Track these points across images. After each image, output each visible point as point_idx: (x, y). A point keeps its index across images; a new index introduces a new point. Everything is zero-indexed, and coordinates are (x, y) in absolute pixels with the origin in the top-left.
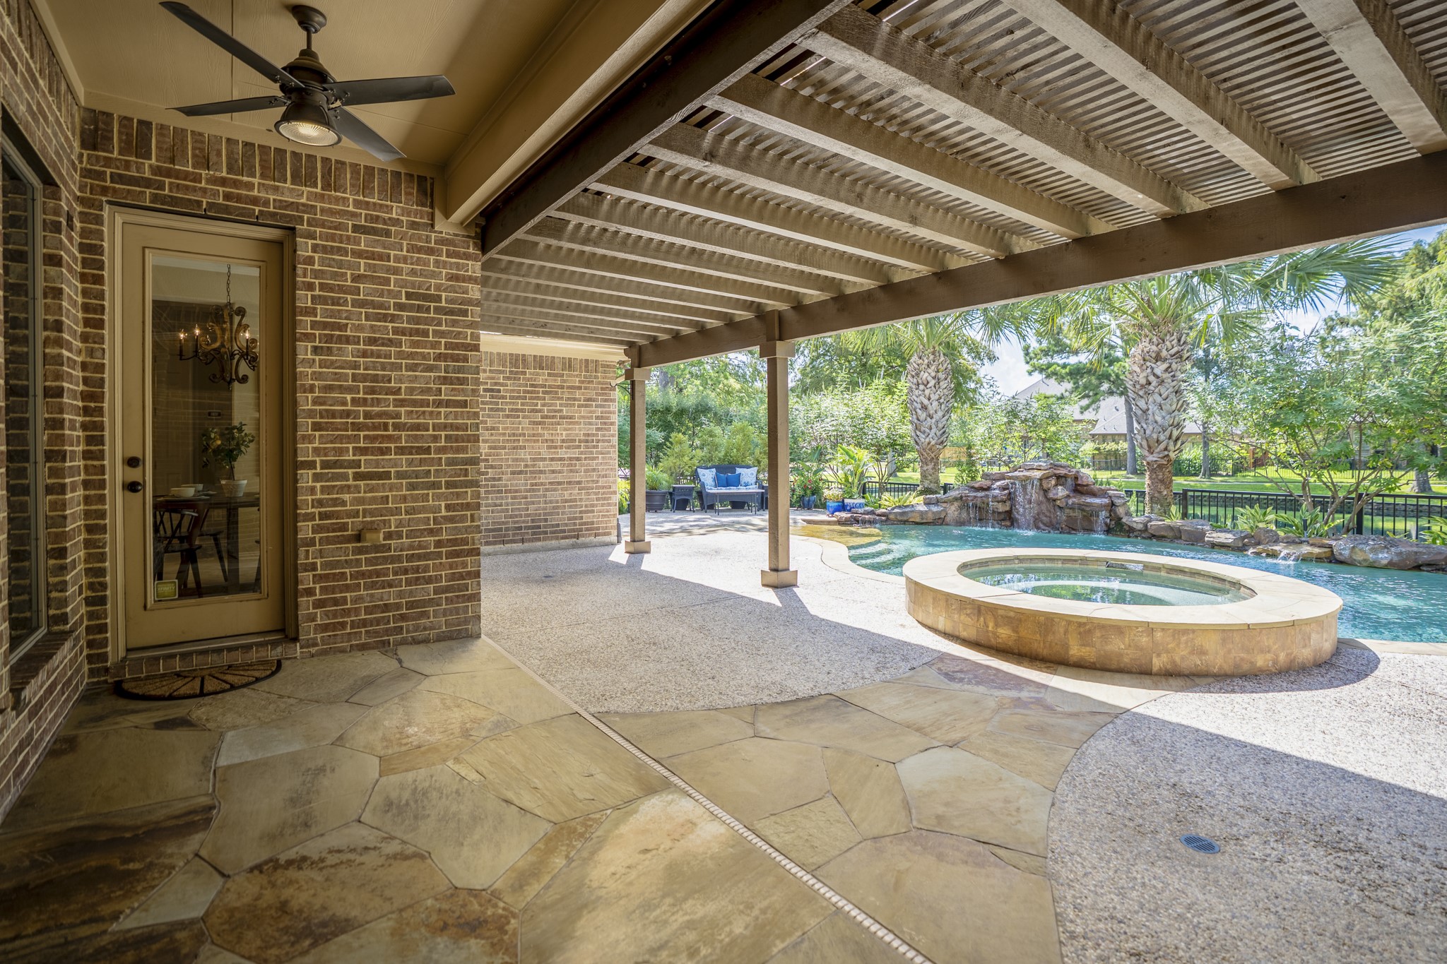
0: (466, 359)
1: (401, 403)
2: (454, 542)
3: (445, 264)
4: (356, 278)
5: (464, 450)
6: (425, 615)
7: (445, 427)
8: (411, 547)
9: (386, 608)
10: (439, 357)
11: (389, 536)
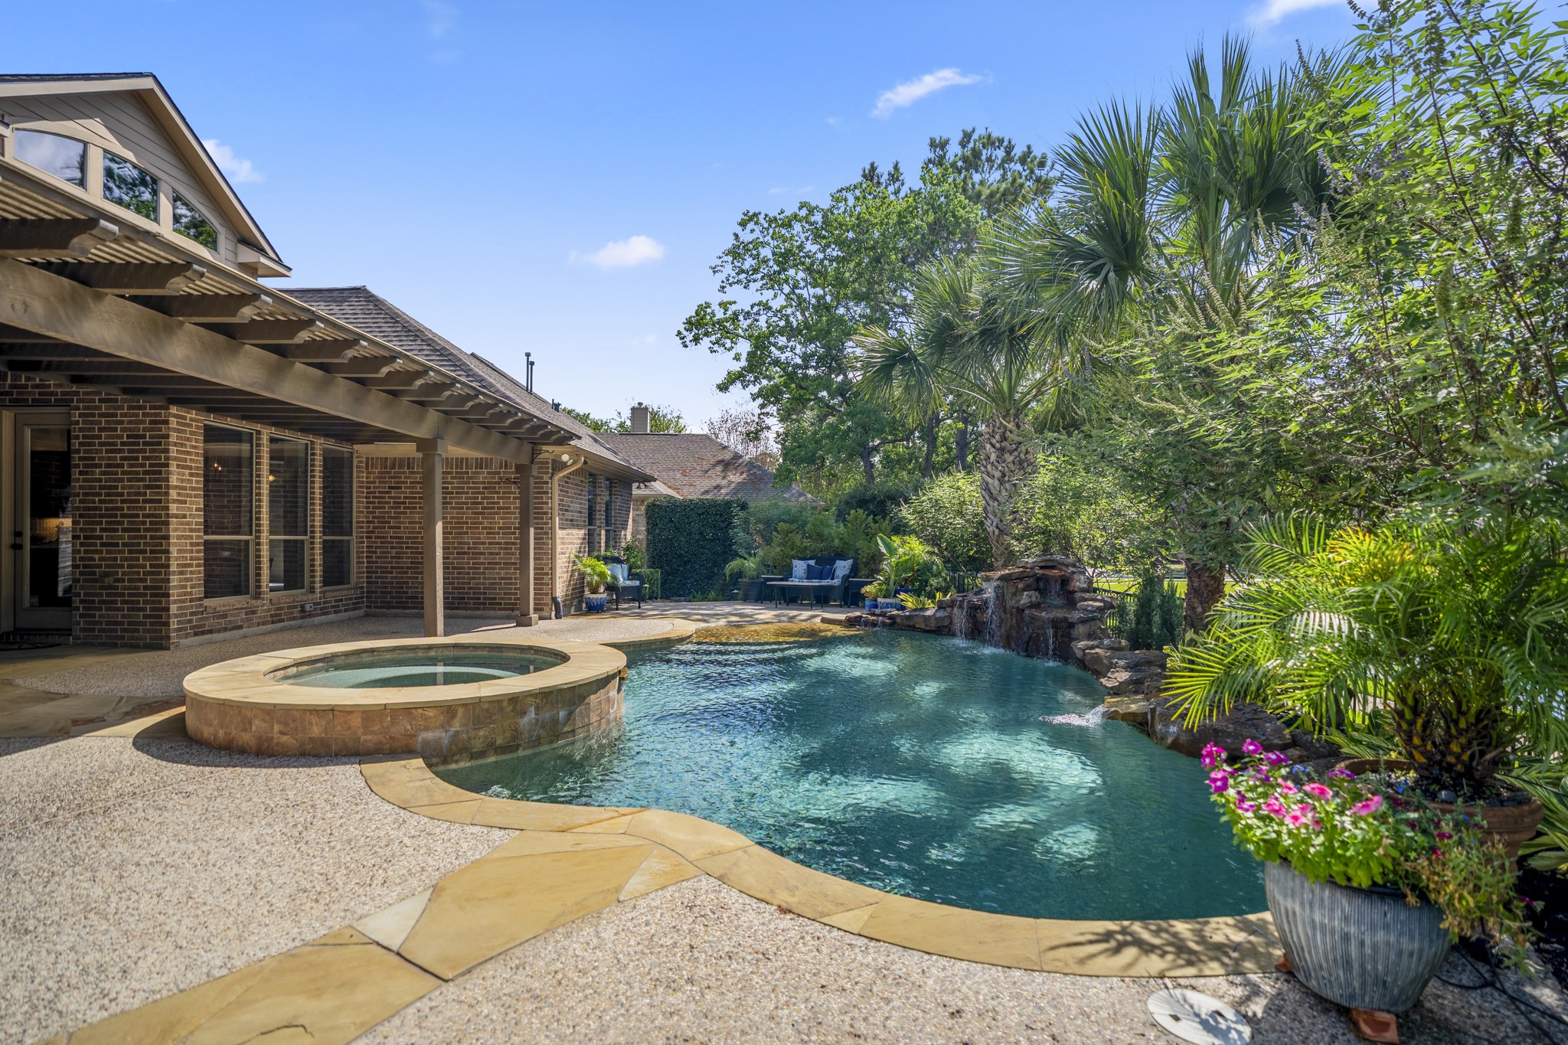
0: (160, 473)
1: (123, 502)
2: (155, 588)
3: (148, 415)
4: (100, 430)
5: (160, 530)
6: (138, 631)
7: (149, 516)
8: (130, 588)
9: (116, 623)
10: (145, 473)
11: (117, 580)
